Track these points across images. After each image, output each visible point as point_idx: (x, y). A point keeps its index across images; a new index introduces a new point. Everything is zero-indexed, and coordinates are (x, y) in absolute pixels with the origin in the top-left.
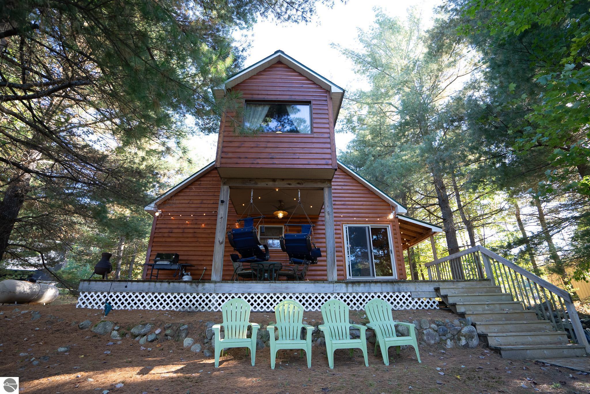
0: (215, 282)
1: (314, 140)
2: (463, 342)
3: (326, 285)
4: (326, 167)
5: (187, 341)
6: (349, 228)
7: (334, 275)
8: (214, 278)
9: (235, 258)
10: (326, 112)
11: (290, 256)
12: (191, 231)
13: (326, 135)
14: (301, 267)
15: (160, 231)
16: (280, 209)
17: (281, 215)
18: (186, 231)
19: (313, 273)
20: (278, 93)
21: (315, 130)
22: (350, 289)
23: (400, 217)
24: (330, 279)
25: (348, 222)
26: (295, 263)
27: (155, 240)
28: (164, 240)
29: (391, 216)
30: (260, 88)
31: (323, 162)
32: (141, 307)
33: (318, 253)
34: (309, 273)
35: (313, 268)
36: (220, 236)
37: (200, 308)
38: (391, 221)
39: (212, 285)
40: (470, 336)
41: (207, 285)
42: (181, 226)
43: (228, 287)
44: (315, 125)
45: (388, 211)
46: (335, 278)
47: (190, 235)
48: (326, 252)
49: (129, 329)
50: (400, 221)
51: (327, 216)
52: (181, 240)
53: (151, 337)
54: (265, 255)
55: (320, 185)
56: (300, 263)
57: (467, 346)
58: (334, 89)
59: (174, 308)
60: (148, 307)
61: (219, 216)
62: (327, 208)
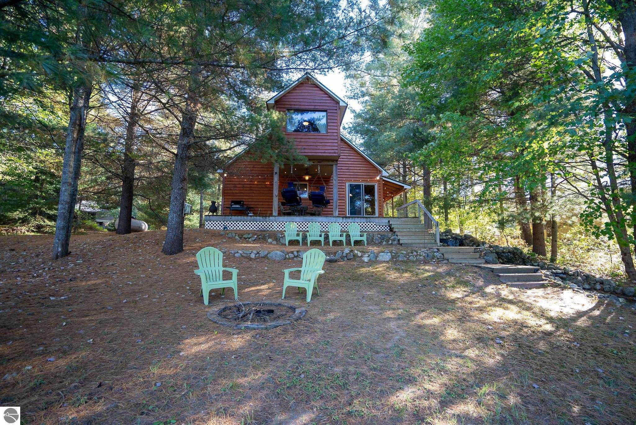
0: (275, 216)
1: (328, 138)
2: (390, 242)
3: (333, 218)
4: (335, 155)
5: (270, 240)
6: (350, 185)
7: (336, 213)
8: (274, 214)
9: (283, 204)
10: (336, 118)
11: (313, 203)
12: (248, 186)
13: (335, 134)
14: (319, 209)
15: (228, 186)
16: (307, 174)
17: (307, 178)
18: (245, 186)
19: (326, 213)
20: (306, 104)
21: (329, 131)
22: (344, 220)
23: (384, 179)
24: (334, 215)
25: (350, 181)
26: (316, 206)
27: (226, 192)
28: (231, 192)
29: (378, 178)
30: (295, 100)
31: (333, 151)
32: (238, 229)
33: (328, 202)
34: (324, 213)
35: (326, 210)
36: (276, 192)
37: (268, 229)
38: (378, 181)
39: (274, 218)
40: (394, 240)
41: (271, 218)
42: (241, 183)
43: (282, 218)
44: (329, 127)
45: (376, 174)
46: (337, 215)
47: (248, 189)
48: (333, 200)
49: (242, 236)
50: (384, 180)
51: (334, 181)
52: (242, 192)
53: (253, 239)
54: (300, 202)
55: (330, 163)
56: (318, 207)
57: (392, 244)
58: (342, 104)
59: (255, 229)
60: (241, 229)
61: (275, 181)
62: (334, 176)
